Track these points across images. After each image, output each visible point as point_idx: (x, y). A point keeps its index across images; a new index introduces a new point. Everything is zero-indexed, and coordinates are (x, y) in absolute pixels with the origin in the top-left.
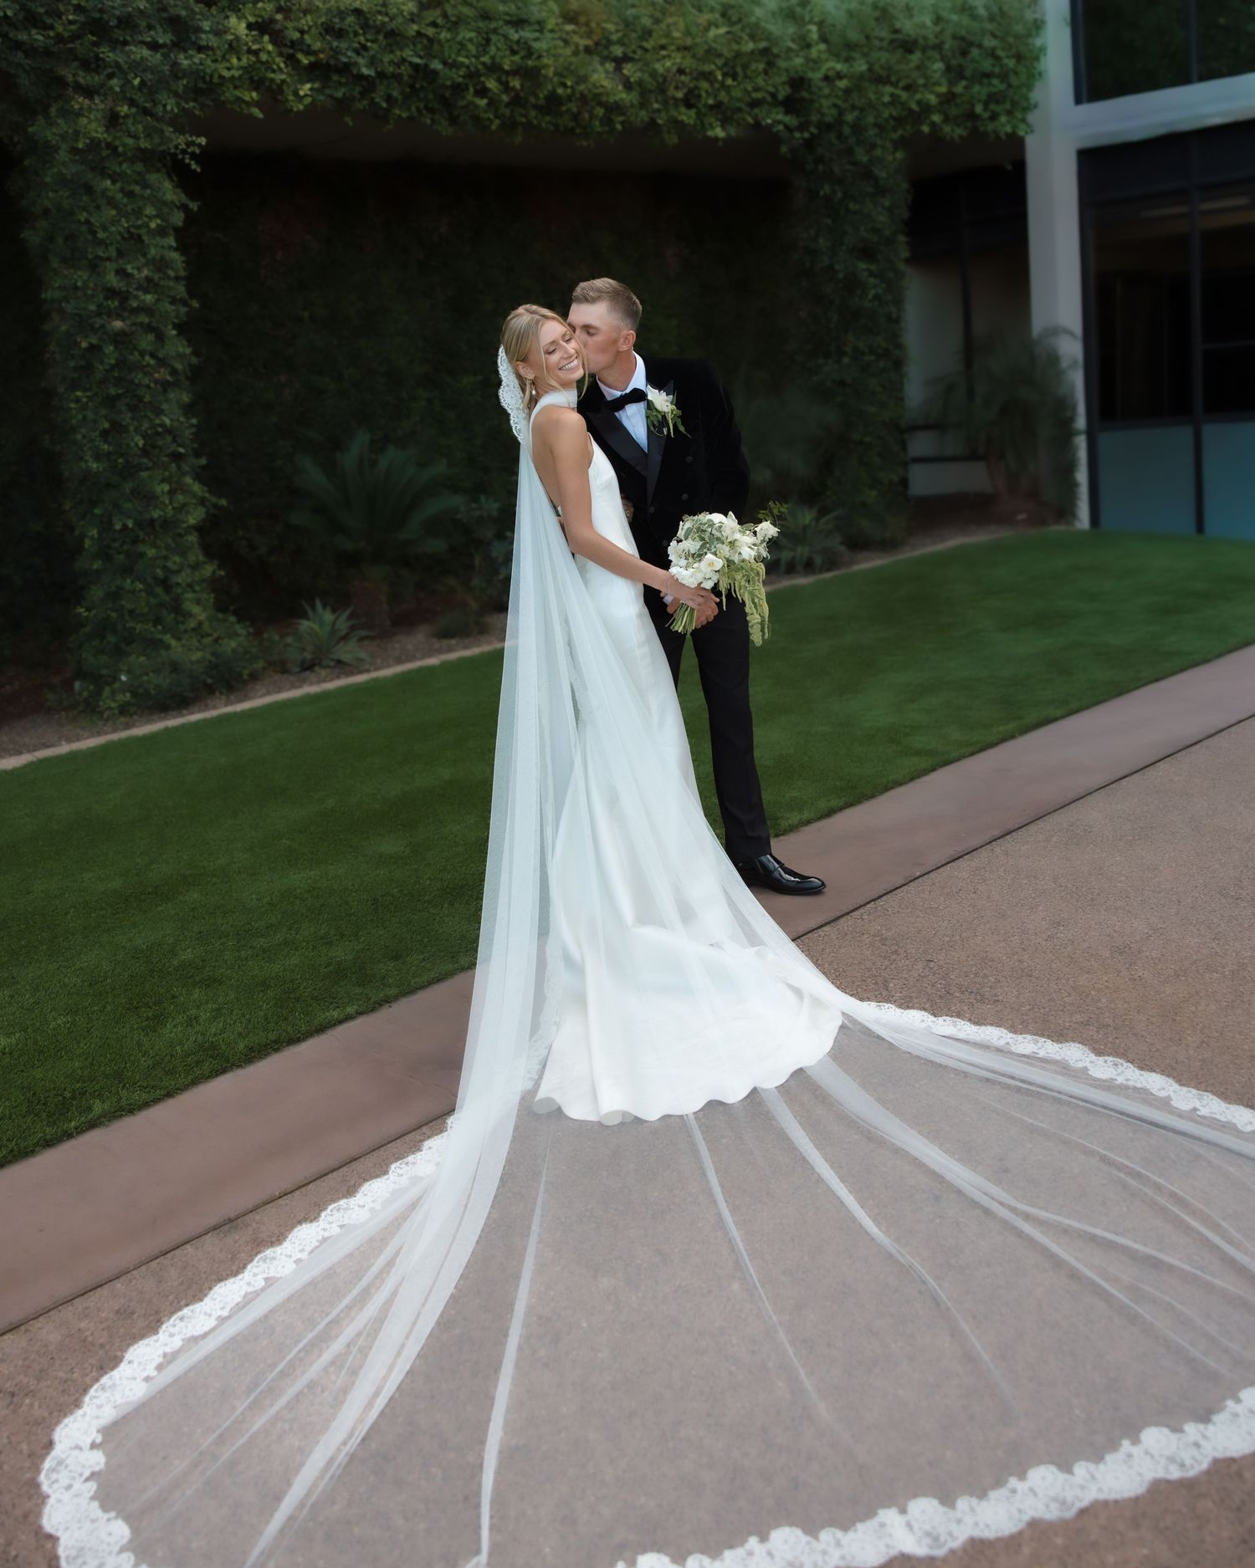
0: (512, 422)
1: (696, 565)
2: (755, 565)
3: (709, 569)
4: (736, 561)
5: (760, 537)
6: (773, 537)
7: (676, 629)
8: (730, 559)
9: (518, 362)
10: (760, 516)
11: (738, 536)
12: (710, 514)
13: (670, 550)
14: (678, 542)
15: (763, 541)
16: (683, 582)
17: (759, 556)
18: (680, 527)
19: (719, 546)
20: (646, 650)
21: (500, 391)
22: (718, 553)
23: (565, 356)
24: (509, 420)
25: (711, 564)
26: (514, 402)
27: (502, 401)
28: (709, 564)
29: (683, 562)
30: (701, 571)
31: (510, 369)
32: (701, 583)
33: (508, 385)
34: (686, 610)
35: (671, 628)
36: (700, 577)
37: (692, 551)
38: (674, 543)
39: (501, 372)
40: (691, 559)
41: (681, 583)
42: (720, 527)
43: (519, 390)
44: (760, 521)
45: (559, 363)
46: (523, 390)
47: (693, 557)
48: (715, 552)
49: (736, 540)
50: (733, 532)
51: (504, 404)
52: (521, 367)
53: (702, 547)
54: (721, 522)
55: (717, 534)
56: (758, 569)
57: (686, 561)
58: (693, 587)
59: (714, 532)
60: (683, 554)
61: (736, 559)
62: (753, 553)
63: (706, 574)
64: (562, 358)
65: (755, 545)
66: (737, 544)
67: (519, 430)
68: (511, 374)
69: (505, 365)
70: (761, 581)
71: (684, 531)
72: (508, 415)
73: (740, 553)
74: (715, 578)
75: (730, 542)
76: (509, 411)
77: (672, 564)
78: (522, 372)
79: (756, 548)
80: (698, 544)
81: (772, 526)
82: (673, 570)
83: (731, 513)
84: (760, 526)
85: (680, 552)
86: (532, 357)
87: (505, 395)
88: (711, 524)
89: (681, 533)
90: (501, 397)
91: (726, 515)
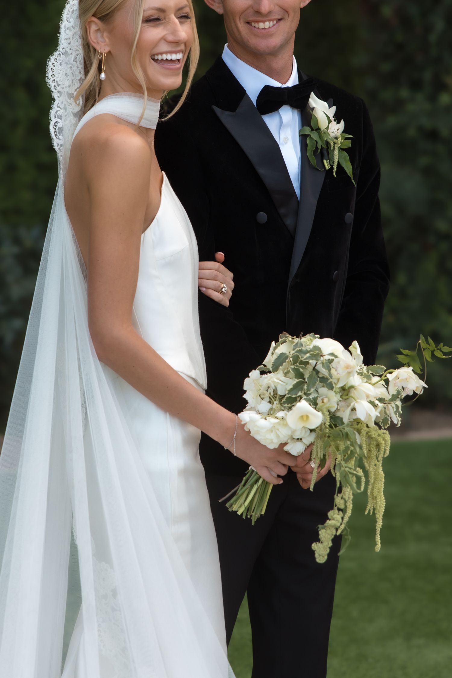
0: (52, 113)
1: (281, 414)
2: (375, 432)
3: (300, 425)
4: (346, 420)
5: (393, 390)
6: (415, 394)
7: (235, 508)
8: (338, 414)
9: (94, 19)
10: (401, 358)
11: (356, 380)
12: (321, 338)
13: (248, 384)
14: (262, 373)
15: (394, 398)
16: (258, 437)
17: (385, 420)
18: (271, 350)
19: (323, 390)
20: (184, 528)
21: (52, 59)
22: (319, 401)
23: (171, 38)
24: (50, 108)
25: (304, 417)
26: (67, 83)
27: (49, 74)
28: (302, 417)
29: (265, 406)
30: (286, 425)
31: (78, 29)
32: (286, 444)
33: (66, 54)
34: (256, 481)
35: (227, 505)
36: (283, 434)
37: (280, 392)
38: (254, 374)
39: (62, 30)
40: (276, 403)
41: (253, 439)
42: (331, 361)
43: (81, 66)
44: (398, 365)
45: (156, 44)
46: (87, 69)
47: (280, 400)
48: (315, 399)
49: (352, 387)
50: (349, 373)
51: (50, 82)
52: (94, 27)
53: (297, 387)
54: (332, 354)
55: (324, 372)
56: (380, 440)
57: (269, 406)
58: (271, 447)
59: (319, 367)
60: (267, 395)
61: (346, 416)
62: (374, 413)
63: (294, 431)
64: (164, 39)
65: (381, 400)
66: (353, 393)
67: (61, 129)
68: (77, 37)
69: (71, 20)
70: (380, 459)
71: (275, 357)
72: (52, 100)
73: (354, 409)
74: (309, 439)
75: (343, 389)
76: (55, 95)
77: (248, 406)
78: (93, 37)
79: (380, 405)
80: (292, 382)
81: (415, 377)
82: (245, 416)
83: (355, 343)
84: (396, 372)
85: (263, 389)
86: (119, 18)
87: (57, 68)
88: (317, 353)
89: (269, 360)
90: (49, 69)
91: (347, 346)
